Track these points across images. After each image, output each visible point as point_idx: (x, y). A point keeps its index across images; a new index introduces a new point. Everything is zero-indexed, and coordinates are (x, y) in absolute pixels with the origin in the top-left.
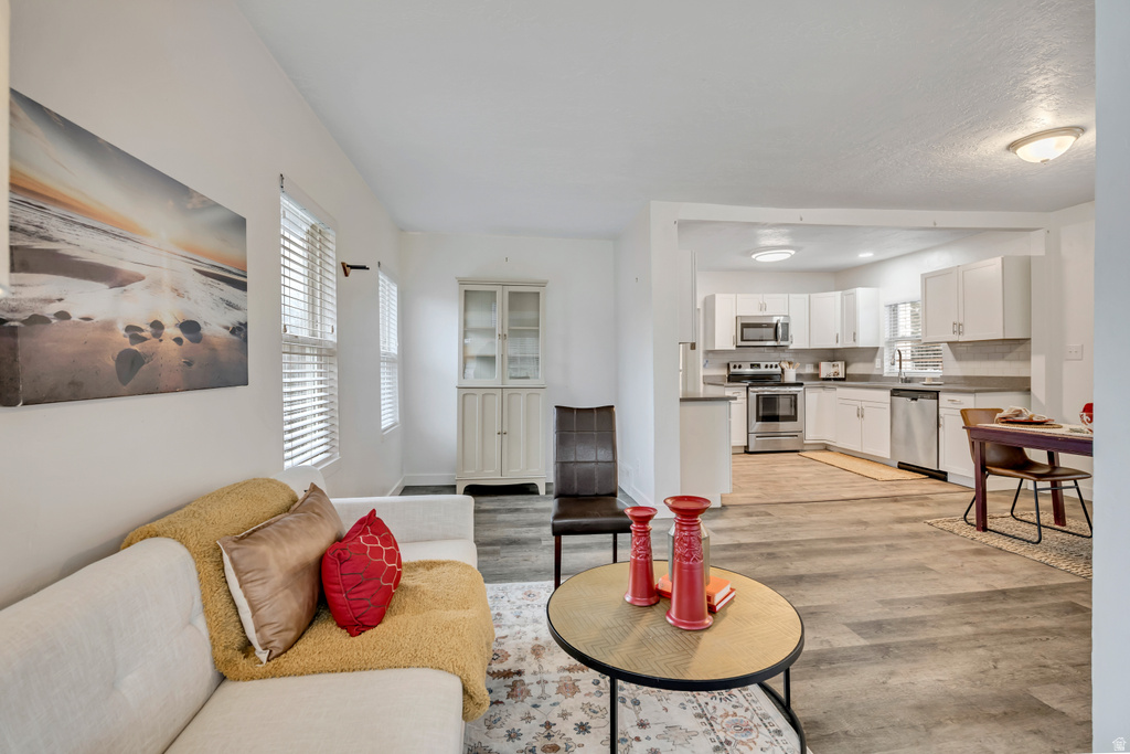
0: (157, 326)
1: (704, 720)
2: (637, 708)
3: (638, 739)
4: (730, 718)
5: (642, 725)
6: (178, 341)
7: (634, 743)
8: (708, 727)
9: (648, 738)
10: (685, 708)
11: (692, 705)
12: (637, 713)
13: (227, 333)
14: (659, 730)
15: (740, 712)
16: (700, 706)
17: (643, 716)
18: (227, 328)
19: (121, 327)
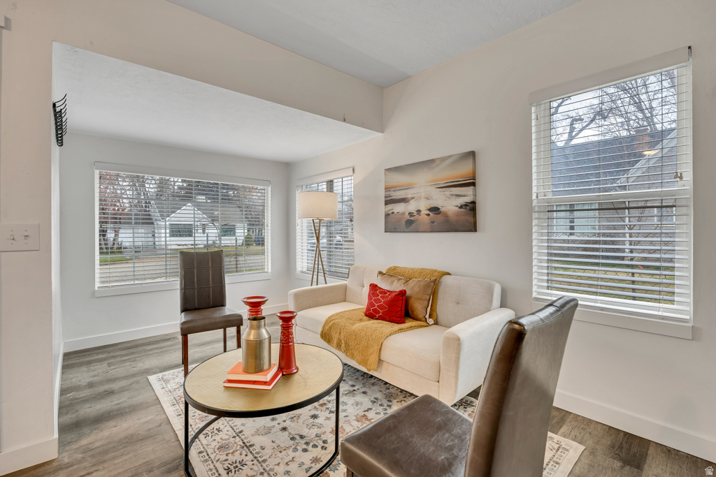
0: (419, 211)
1: (248, 444)
2: (291, 436)
3: (284, 421)
4: (231, 451)
5: (284, 429)
6: (428, 215)
7: (285, 419)
8: (245, 441)
9: (279, 424)
10: (261, 447)
11: (257, 450)
12: (290, 433)
13: (457, 208)
14: (274, 430)
15: (224, 457)
16: (251, 452)
17: (286, 433)
18: (457, 206)
19: (407, 213)
